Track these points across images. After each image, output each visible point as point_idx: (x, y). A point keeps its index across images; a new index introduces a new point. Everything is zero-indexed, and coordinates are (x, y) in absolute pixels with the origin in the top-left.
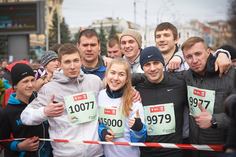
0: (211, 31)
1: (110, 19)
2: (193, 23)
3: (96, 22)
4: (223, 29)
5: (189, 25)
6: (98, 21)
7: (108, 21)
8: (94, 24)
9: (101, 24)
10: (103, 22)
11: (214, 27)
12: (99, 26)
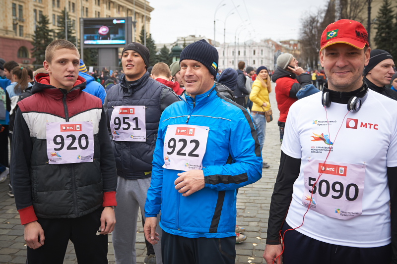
0: (283, 49)
1: (194, 36)
2: (267, 41)
3: (181, 39)
4: (293, 47)
5: (263, 44)
6: (182, 38)
7: (191, 38)
8: (178, 40)
9: (185, 40)
10: (186, 39)
11: (285, 46)
12: (183, 42)
